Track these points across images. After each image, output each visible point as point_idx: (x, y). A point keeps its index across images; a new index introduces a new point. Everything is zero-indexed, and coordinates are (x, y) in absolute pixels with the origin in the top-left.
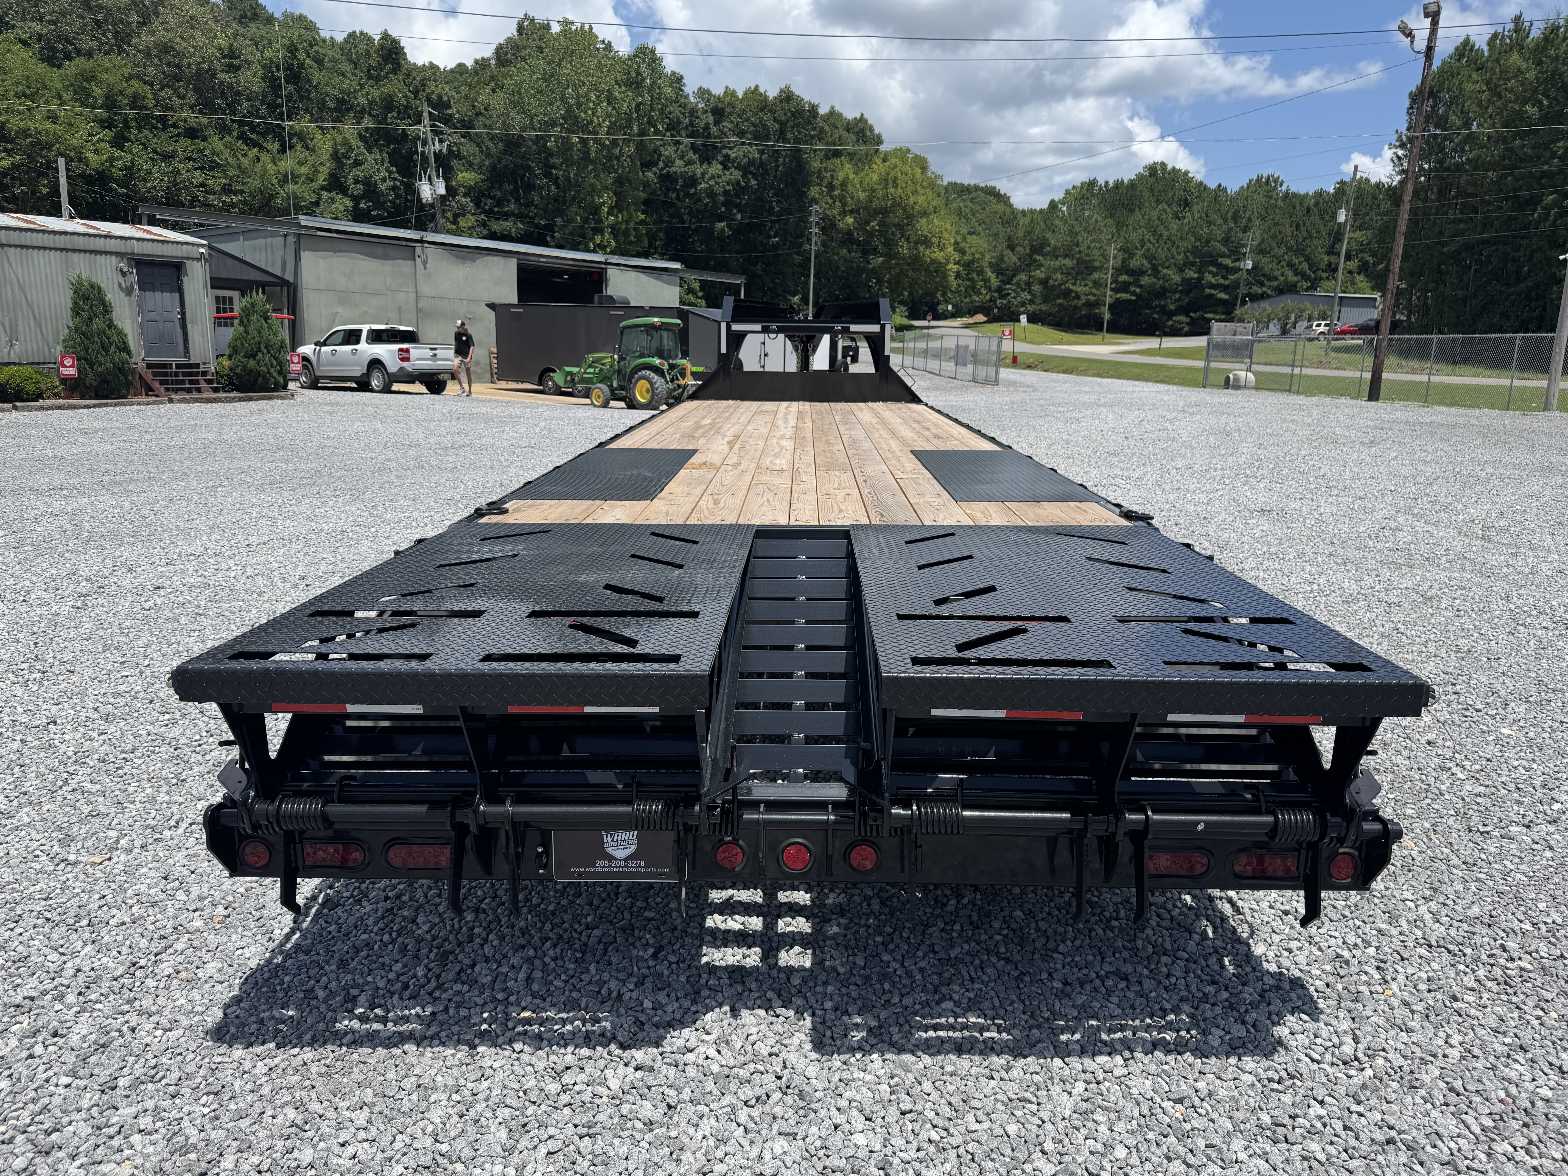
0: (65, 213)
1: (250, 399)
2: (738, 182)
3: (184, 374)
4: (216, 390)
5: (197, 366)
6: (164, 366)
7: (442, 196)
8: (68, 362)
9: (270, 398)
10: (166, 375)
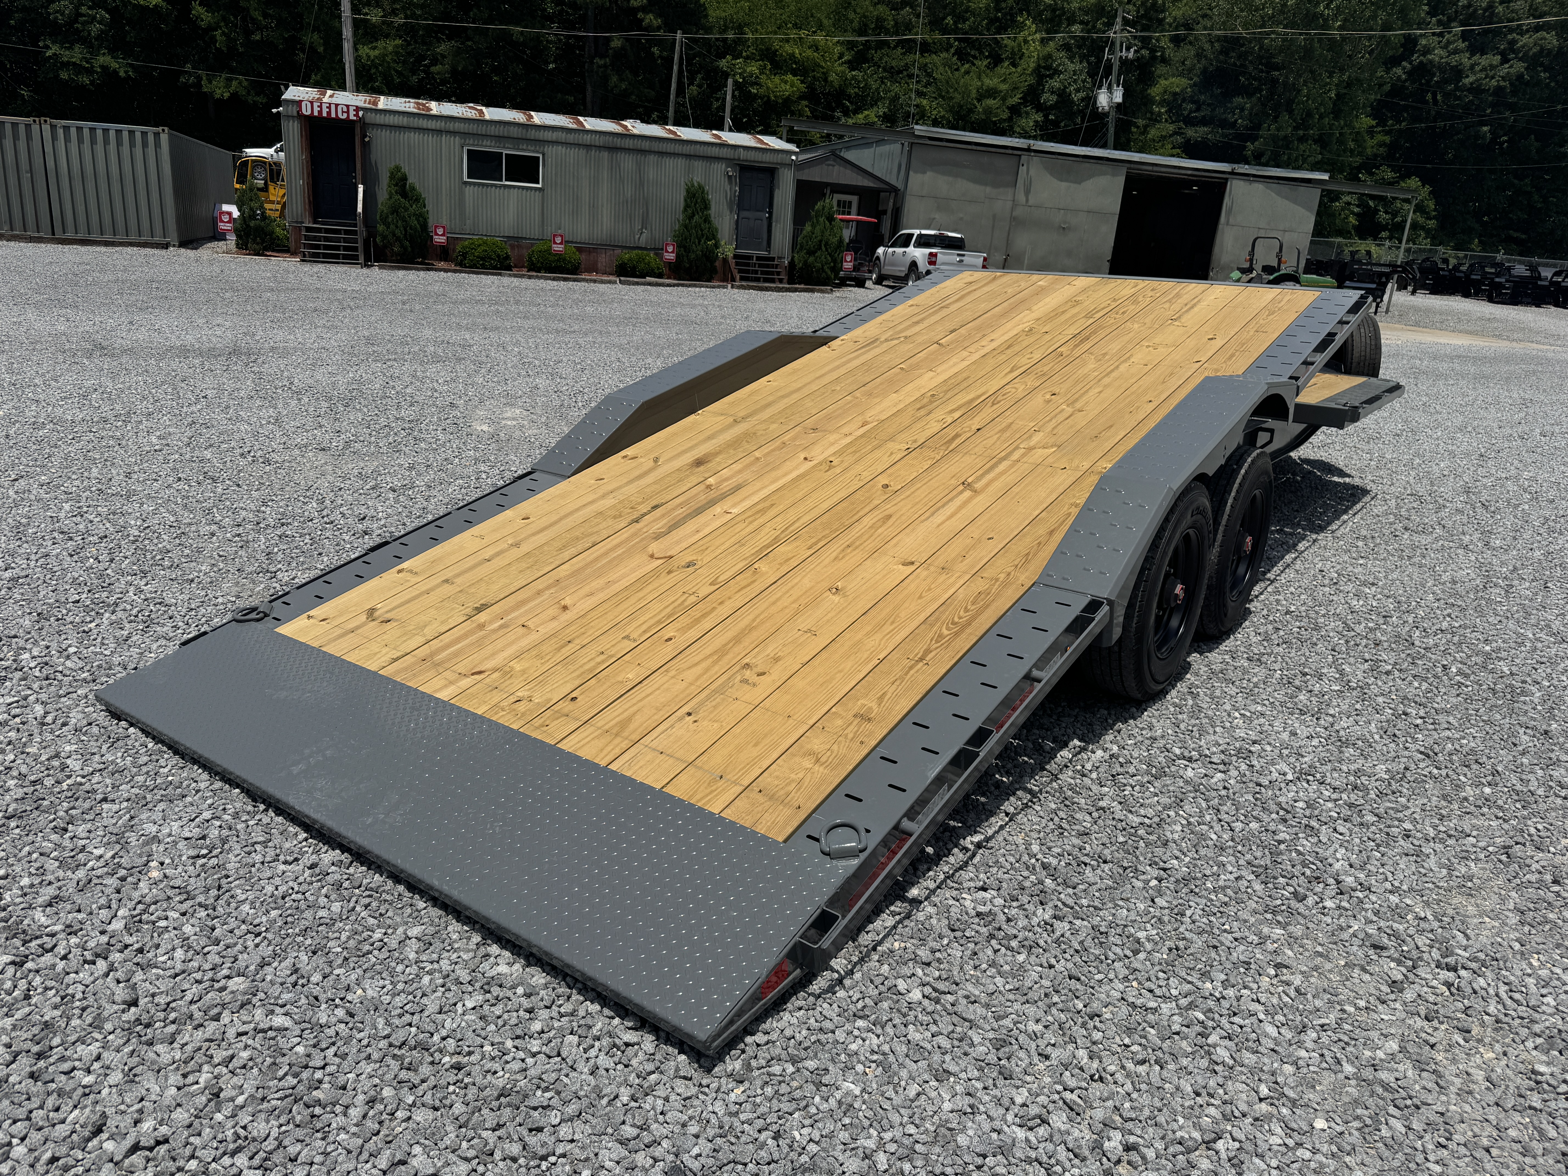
0: (726, 127)
1: (795, 290)
2: (1520, 77)
3: (760, 266)
4: (781, 281)
5: (773, 259)
6: (749, 257)
7: (1119, 104)
8: (670, 249)
9: (812, 291)
10: (748, 265)
